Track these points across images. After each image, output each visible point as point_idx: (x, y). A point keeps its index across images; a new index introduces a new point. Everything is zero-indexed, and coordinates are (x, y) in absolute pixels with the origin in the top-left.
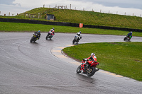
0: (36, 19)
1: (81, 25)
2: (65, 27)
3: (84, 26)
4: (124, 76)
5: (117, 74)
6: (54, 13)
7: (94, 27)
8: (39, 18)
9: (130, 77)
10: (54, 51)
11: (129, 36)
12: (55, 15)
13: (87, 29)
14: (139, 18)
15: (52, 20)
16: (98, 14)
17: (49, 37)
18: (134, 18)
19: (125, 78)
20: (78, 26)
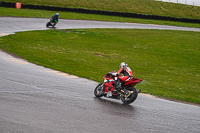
1: (18, 5)
4: (80, 77)
5: (70, 74)
7: (37, 8)
9: (89, 78)
13: (26, 11)
19: (82, 79)
20: (14, 6)
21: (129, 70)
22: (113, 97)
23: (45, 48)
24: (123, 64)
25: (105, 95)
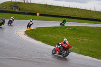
0: (6, 10)
1: (38, 14)
2: (27, 15)
3: (40, 15)
6: (18, 5)
7: (47, 15)
8: (8, 9)
10: (18, 33)
11: (64, 22)
12: (20, 7)
13: (42, 17)
14: (79, 9)
15: (17, 10)
16: (50, 6)
17: (10, 23)
18: (75, 9)
20: (36, 14)
21: (67, 42)
22: (59, 54)
23: (51, 36)
24: (65, 39)
25: (56, 53)
